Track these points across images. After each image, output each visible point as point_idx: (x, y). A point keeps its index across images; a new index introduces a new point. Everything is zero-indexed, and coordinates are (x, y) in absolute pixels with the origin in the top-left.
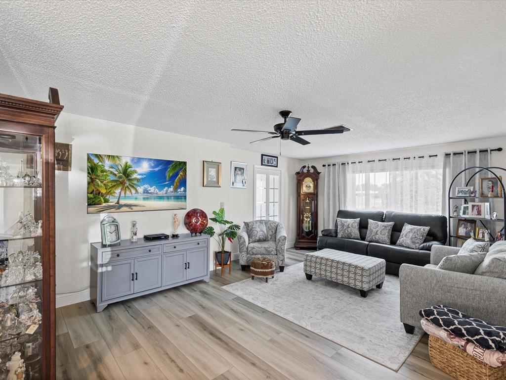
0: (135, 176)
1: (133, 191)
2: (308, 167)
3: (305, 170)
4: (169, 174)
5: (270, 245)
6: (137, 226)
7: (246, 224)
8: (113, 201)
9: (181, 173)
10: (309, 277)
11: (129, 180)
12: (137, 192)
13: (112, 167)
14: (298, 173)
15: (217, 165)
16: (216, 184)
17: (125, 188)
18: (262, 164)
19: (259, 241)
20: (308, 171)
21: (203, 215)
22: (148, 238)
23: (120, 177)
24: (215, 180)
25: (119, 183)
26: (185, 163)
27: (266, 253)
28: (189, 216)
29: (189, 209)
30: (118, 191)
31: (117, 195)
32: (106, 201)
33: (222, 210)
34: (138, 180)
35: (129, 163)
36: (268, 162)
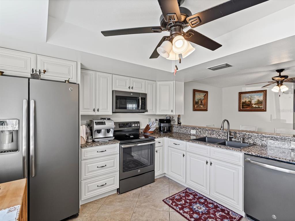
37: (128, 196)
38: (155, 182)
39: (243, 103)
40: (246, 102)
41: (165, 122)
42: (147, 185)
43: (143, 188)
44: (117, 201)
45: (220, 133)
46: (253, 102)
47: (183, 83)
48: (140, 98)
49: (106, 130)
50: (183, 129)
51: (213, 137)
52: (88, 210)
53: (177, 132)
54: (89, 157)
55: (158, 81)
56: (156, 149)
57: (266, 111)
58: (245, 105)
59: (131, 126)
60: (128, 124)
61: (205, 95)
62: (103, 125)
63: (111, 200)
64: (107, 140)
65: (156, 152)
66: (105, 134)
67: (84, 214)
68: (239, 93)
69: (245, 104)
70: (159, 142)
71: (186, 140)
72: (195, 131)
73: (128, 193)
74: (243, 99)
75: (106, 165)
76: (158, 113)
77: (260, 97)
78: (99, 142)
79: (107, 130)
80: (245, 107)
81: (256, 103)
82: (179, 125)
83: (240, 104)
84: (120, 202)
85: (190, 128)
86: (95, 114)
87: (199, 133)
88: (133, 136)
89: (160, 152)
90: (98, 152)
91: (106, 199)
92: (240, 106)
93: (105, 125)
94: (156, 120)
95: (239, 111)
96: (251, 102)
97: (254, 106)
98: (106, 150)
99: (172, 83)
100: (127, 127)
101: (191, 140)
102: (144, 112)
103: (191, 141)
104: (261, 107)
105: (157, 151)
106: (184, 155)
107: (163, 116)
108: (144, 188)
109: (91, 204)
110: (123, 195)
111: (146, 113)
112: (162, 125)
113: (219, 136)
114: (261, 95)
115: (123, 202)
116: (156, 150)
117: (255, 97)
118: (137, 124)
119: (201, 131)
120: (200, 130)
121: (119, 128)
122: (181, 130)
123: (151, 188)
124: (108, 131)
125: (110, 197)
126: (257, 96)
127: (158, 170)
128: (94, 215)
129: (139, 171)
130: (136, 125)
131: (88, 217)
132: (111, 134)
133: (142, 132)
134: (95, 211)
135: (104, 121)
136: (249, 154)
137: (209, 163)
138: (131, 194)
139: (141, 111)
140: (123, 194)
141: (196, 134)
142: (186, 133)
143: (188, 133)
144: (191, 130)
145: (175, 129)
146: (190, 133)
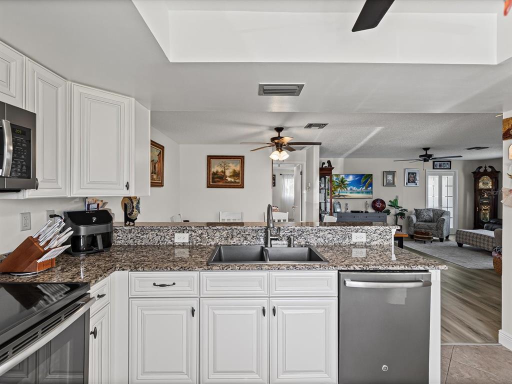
0: (346, 183)
1: (345, 189)
2: (485, 167)
3: (482, 170)
4: (363, 181)
5: (433, 225)
6: (348, 205)
7: (416, 210)
8: (337, 194)
9: (370, 180)
10: (460, 245)
11: (344, 184)
12: (347, 190)
13: (336, 179)
14: (474, 173)
15: (393, 173)
16: (393, 184)
17: (342, 188)
18: (434, 168)
19: (426, 221)
20: (485, 170)
21: (383, 202)
22: (352, 212)
23: (340, 183)
24: (392, 182)
25: (339, 186)
26: (372, 175)
27: (427, 228)
28: (374, 202)
29: (374, 199)
30: (339, 189)
31: (338, 191)
32: (334, 194)
33: (396, 200)
34: (347, 184)
35: (344, 177)
36: (440, 166)
39: (214, 174)
40: (217, 172)
41: (94, 219)
45: (247, 233)
46: (228, 173)
47: (149, 111)
50: (151, 235)
51: (232, 243)
53: (129, 245)
57: (243, 187)
58: (217, 178)
61: (160, 152)
65: (92, 336)
68: (208, 156)
69: (216, 176)
72: (188, 234)
74: (214, 168)
77: (236, 166)
80: (216, 180)
81: (231, 174)
82: (129, 223)
83: (210, 175)
85: (171, 231)
87: (198, 238)
92: (210, 179)
94: (52, 216)
95: (208, 187)
96: (224, 173)
97: (229, 179)
104: (237, 181)
105: (95, 333)
106: (193, 311)
112: (83, 230)
113: (246, 239)
114: (237, 164)
117: (231, 165)
119: (202, 234)
120: (200, 232)
122: (145, 236)
126: (233, 163)
136: (349, 269)
137: (269, 312)
139: (7, 183)
141: (189, 242)
142: (160, 242)
143: (165, 243)
144: (176, 234)
145: (120, 238)
146: (172, 243)
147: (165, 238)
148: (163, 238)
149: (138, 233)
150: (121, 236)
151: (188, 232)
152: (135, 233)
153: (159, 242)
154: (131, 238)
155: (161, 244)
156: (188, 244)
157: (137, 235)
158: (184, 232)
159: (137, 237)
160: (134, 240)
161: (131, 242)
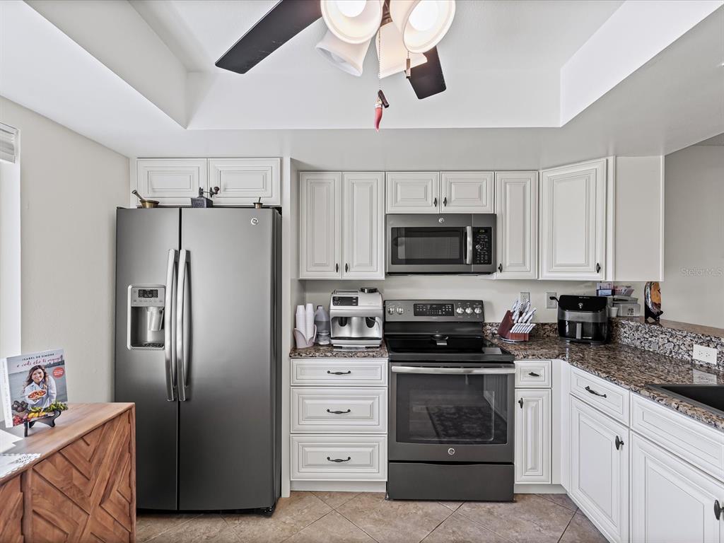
37: (405, 515)
38: (515, 505)
41: (581, 305)
42: (482, 505)
43: (466, 507)
44: (371, 516)
47: (662, 158)
48: (469, 229)
49: (362, 318)
50: (661, 339)
52: (298, 510)
53: (636, 347)
54: (307, 382)
55: (543, 169)
56: (519, 395)
59: (452, 313)
60: (444, 305)
62: (352, 305)
63: (360, 506)
64: (362, 344)
65: (518, 405)
66: (360, 329)
67: (287, 515)
70: (532, 374)
71: (628, 382)
73: (411, 505)
75: (349, 411)
76: (546, 275)
78: (341, 347)
79: (367, 318)
82: (651, 320)
84: (376, 521)
85: (688, 339)
86: (340, 278)
88: (446, 344)
89: (536, 410)
90: (329, 372)
91: (351, 497)
93: (357, 305)
94: (552, 298)
98: (349, 372)
99: (599, 165)
100: (440, 315)
101: (648, 389)
102: (489, 273)
103: (647, 394)
105: (521, 403)
106: (619, 443)
107: (582, 286)
108: (466, 509)
109: (314, 497)
110: (396, 504)
111: (497, 275)
112: (569, 315)
115: (382, 527)
116: (517, 398)
118: (473, 309)
121: (415, 315)
122: (653, 339)
123: (491, 518)
124: (370, 322)
125: (364, 497)
127: (529, 467)
128: (302, 527)
129: (451, 451)
130: (469, 311)
131: (288, 527)
132: (376, 332)
133: (494, 334)
134: (310, 518)
135: (356, 296)
138: (420, 512)
139: (473, 268)
140: (399, 503)
141: (718, 365)
142: (673, 354)
143: (680, 355)
144: (696, 346)
145: (627, 335)
146: (689, 359)
147: (679, 348)
148: (677, 347)
149: (646, 333)
150: (628, 333)
151: (716, 347)
152: (643, 332)
153: (671, 352)
154: (638, 339)
155: (674, 357)
156: (717, 368)
157: (645, 336)
158: (709, 346)
159: (644, 338)
160: (641, 342)
161: (638, 343)
